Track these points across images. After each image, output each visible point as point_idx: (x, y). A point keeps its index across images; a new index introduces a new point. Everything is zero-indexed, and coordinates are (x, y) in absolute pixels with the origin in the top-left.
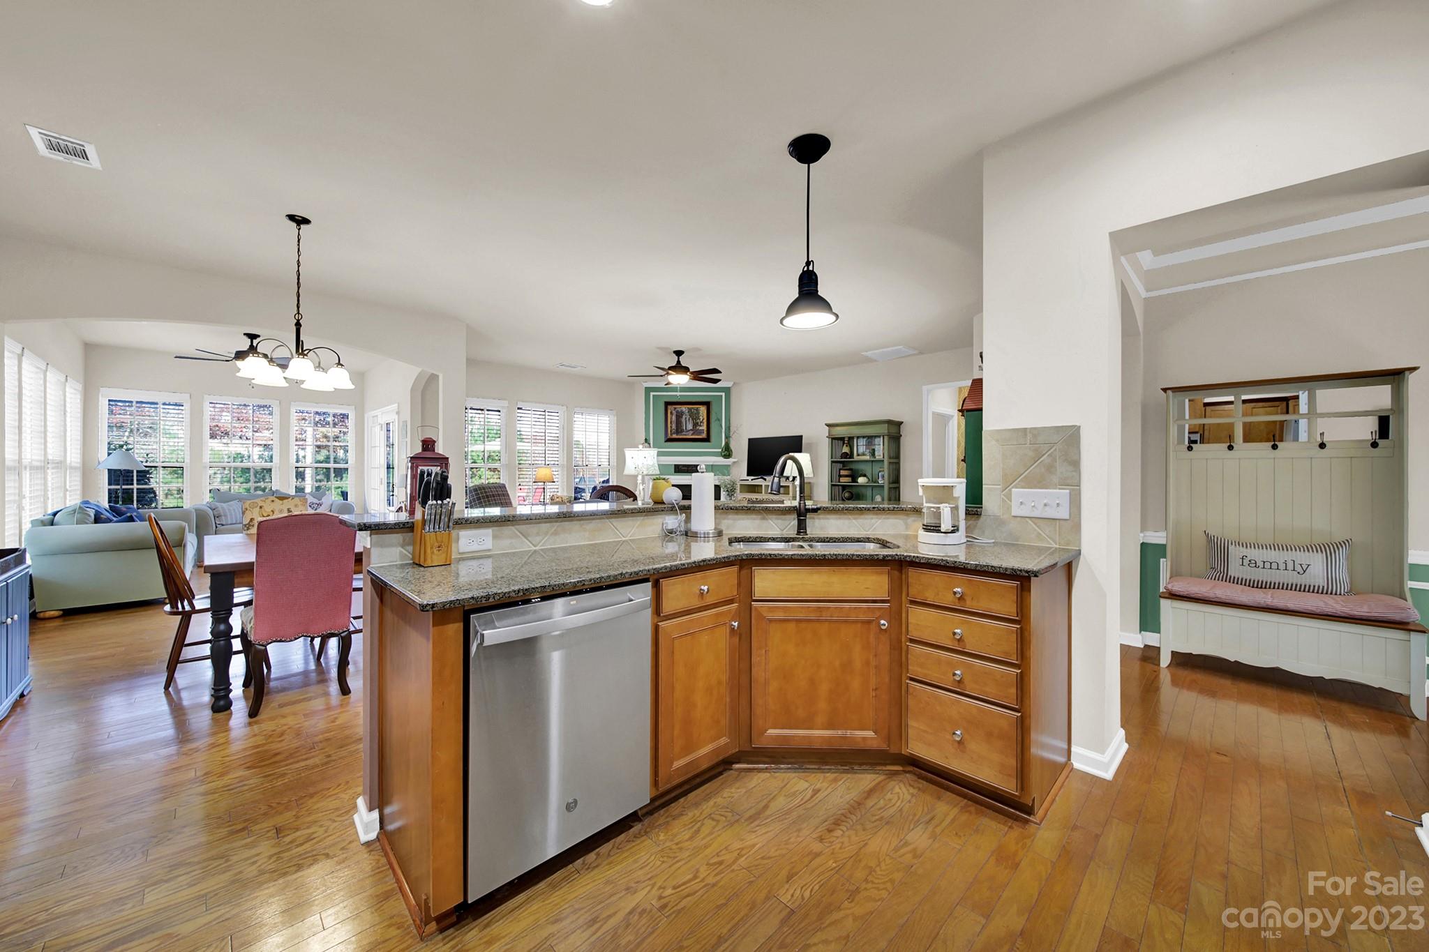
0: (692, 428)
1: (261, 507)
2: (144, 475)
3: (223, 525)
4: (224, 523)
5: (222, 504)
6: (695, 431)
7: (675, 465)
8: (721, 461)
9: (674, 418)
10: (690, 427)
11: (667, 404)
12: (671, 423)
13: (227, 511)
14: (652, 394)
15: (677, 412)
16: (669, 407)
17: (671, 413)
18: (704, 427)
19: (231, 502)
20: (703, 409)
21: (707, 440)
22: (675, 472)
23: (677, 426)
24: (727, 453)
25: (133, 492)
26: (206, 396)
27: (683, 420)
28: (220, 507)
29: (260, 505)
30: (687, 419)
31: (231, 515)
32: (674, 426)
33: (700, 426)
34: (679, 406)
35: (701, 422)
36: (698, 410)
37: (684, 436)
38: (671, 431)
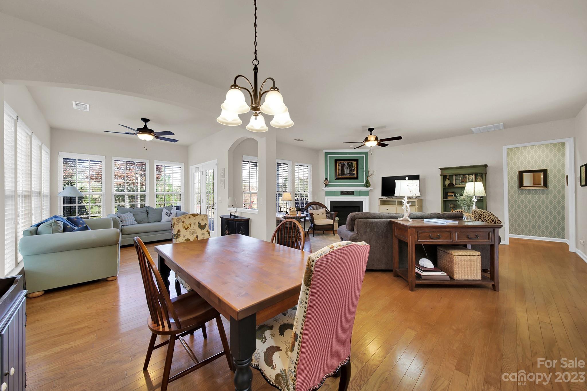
0: (349, 172)
1: (183, 222)
2: (81, 199)
3: (124, 226)
4: (125, 225)
5: (123, 214)
6: (351, 173)
7: (341, 191)
8: (364, 189)
9: (340, 167)
10: (348, 172)
11: (336, 161)
12: (338, 170)
13: (126, 218)
14: (328, 155)
15: (342, 164)
16: (338, 162)
17: (339, 165)
18: (355, 172)
19: (127, 213)
20: (354, 163)
21: (357, 178)
22: (341, 195)
23: (341, 172)
24: (367, 184)
25: (75, 209)
26: (113, 157)
27: (345, 168)
28: (122, 216)
29: (182, 221)
30: (347, 168)
31: (128, 220)
32: (340, 172)
33: (353, 171)
34: (342, 162)
35: (354, 170)
36: (352, 164)
37: (345, 177)
38: (338, 174)
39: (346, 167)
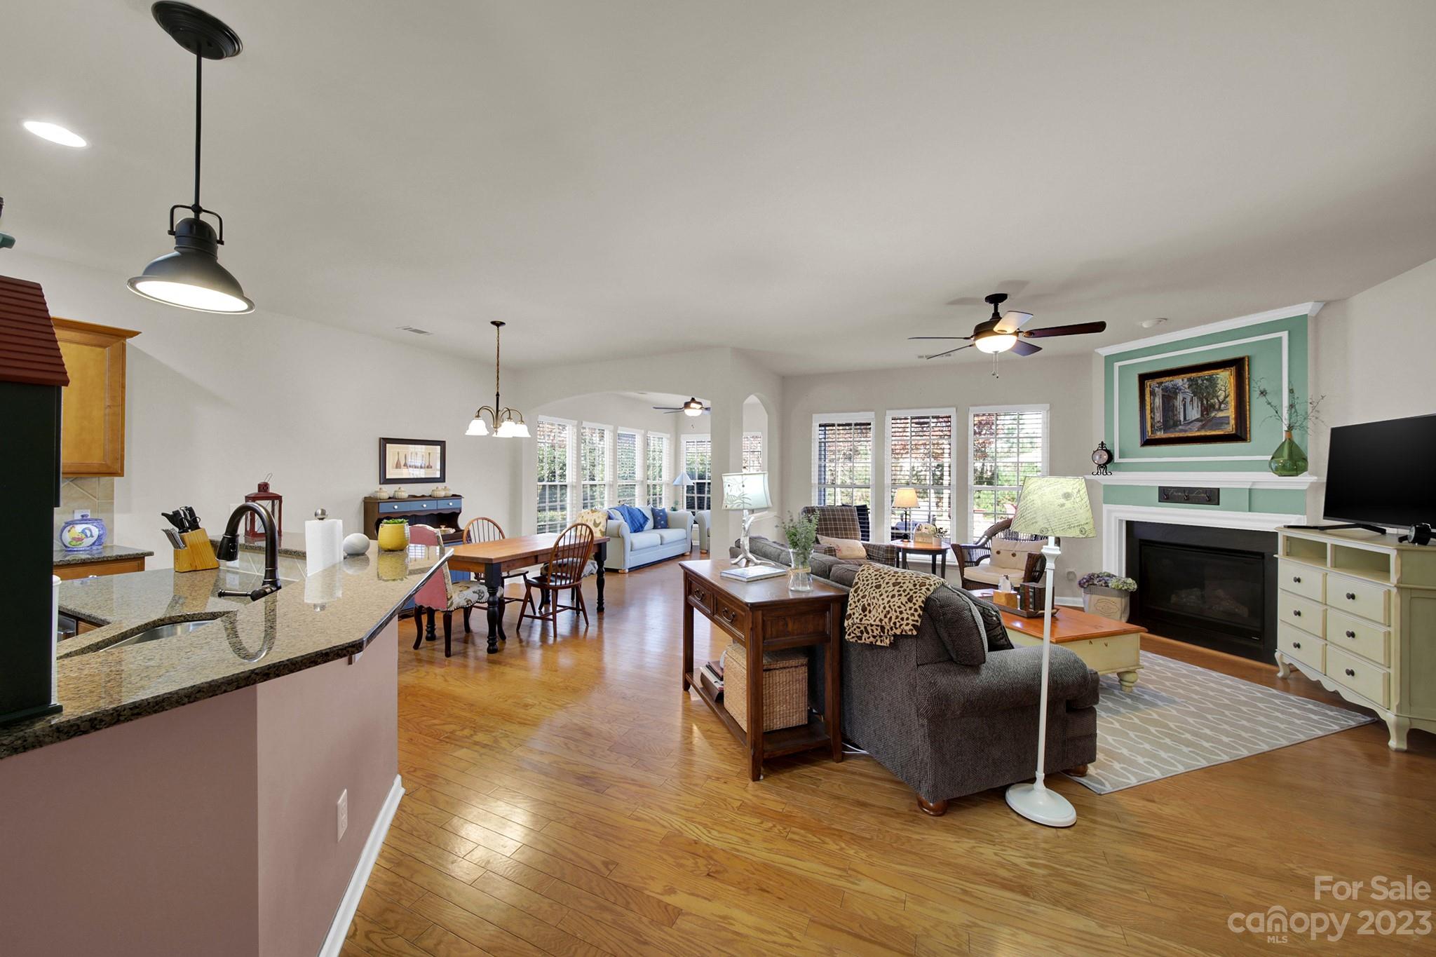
0: (1198, 416)
6: (1208, 420)
7: (1160, 487)
8: (1270, 480)
9: (1158, 401)
10: (1194, 413)
11: (1143, 378)
12: (1152, 411)
14: (1116, 365)
15: (1165, 389)
16: (1148, 383)
17: (1153, 393)
18: (1230, 412)
20: (1225, 379)
21: (1238, 435)
22: (1161, 502)
23: (1164, 417)
24: (1292, 462)
27: (1178, 403)
30: (1188, 400)
32: (1159, 416)
33: (1220, 410)
34: (1167, 379)
35: (1220, 403)
36: (1211, 380)
37: (1181, 435)
38: (1152, 426)
39: (1184, 399)
